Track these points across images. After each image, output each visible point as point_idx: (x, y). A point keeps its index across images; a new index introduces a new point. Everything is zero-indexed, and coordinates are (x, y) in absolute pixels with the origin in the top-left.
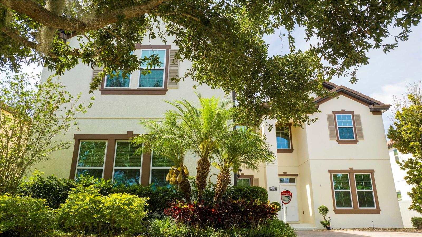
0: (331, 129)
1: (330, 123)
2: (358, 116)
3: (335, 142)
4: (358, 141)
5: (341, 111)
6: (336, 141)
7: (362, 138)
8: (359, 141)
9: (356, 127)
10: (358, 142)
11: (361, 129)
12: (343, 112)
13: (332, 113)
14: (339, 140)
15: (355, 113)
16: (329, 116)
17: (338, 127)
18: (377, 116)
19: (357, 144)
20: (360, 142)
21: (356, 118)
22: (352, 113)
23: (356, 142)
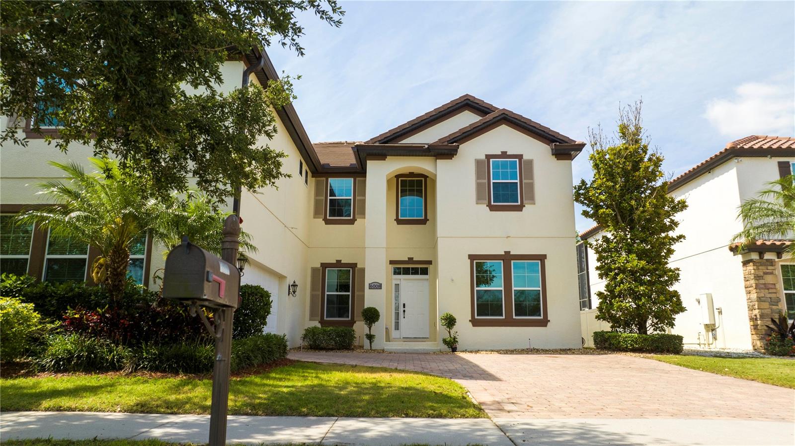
0: (479, 186)
1: (479, 176)
2: (530, 163)
3: (484, 208)
4: (524, 206)
5: (500, 153)
6: (487, 206)
7: (531, 201)
8: (526, 205)
9: (524, 181)
10: (524, 208)
11: (531, 186)
12: (504, 155)
13: (484, 157)
14: (492, 203)
15: (525, 157)
16: (478, 163)
17: (492, 181)
18: (563, 163)
19: (522, 211)
20: (528, 208)
21: (525, 167)
22: (520, 157)
23: (520, 208)
